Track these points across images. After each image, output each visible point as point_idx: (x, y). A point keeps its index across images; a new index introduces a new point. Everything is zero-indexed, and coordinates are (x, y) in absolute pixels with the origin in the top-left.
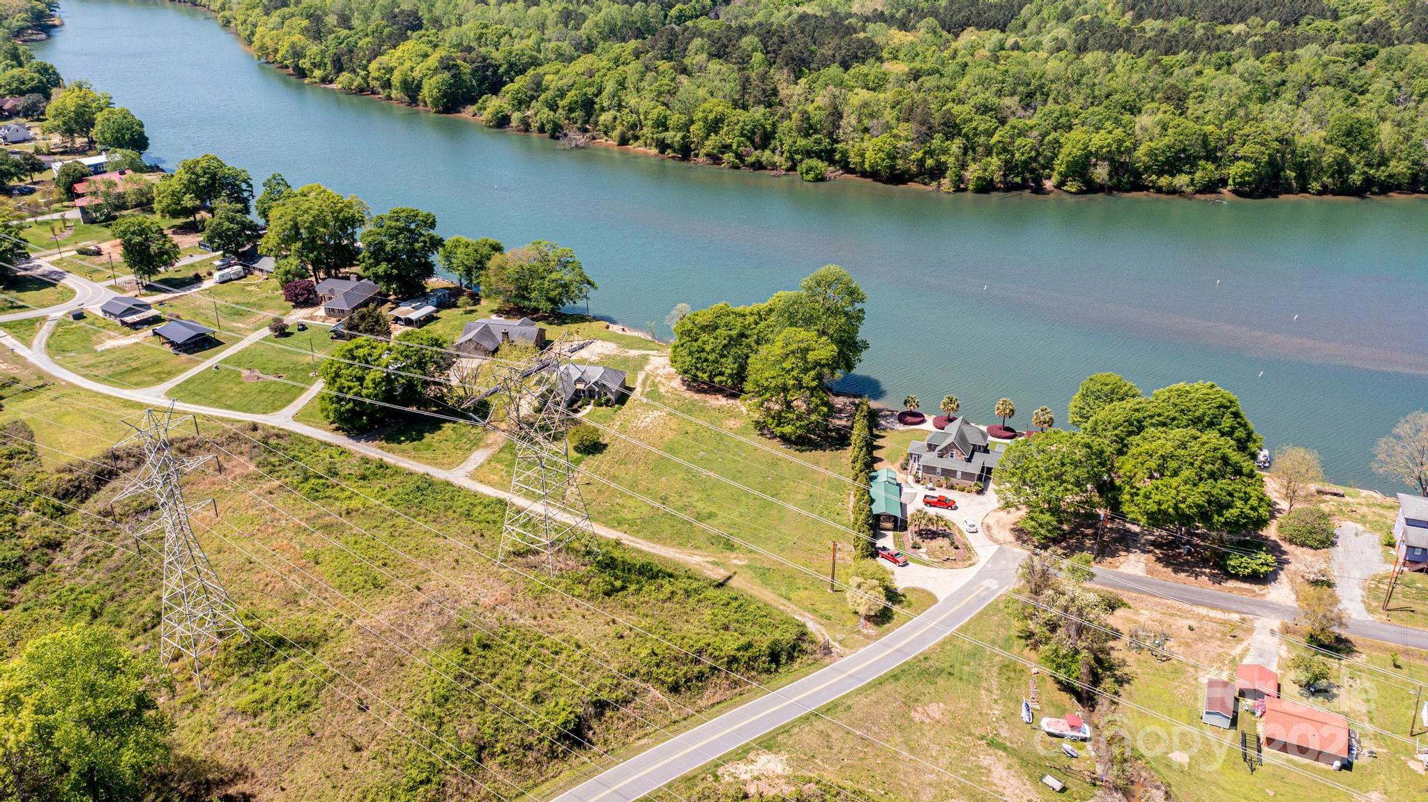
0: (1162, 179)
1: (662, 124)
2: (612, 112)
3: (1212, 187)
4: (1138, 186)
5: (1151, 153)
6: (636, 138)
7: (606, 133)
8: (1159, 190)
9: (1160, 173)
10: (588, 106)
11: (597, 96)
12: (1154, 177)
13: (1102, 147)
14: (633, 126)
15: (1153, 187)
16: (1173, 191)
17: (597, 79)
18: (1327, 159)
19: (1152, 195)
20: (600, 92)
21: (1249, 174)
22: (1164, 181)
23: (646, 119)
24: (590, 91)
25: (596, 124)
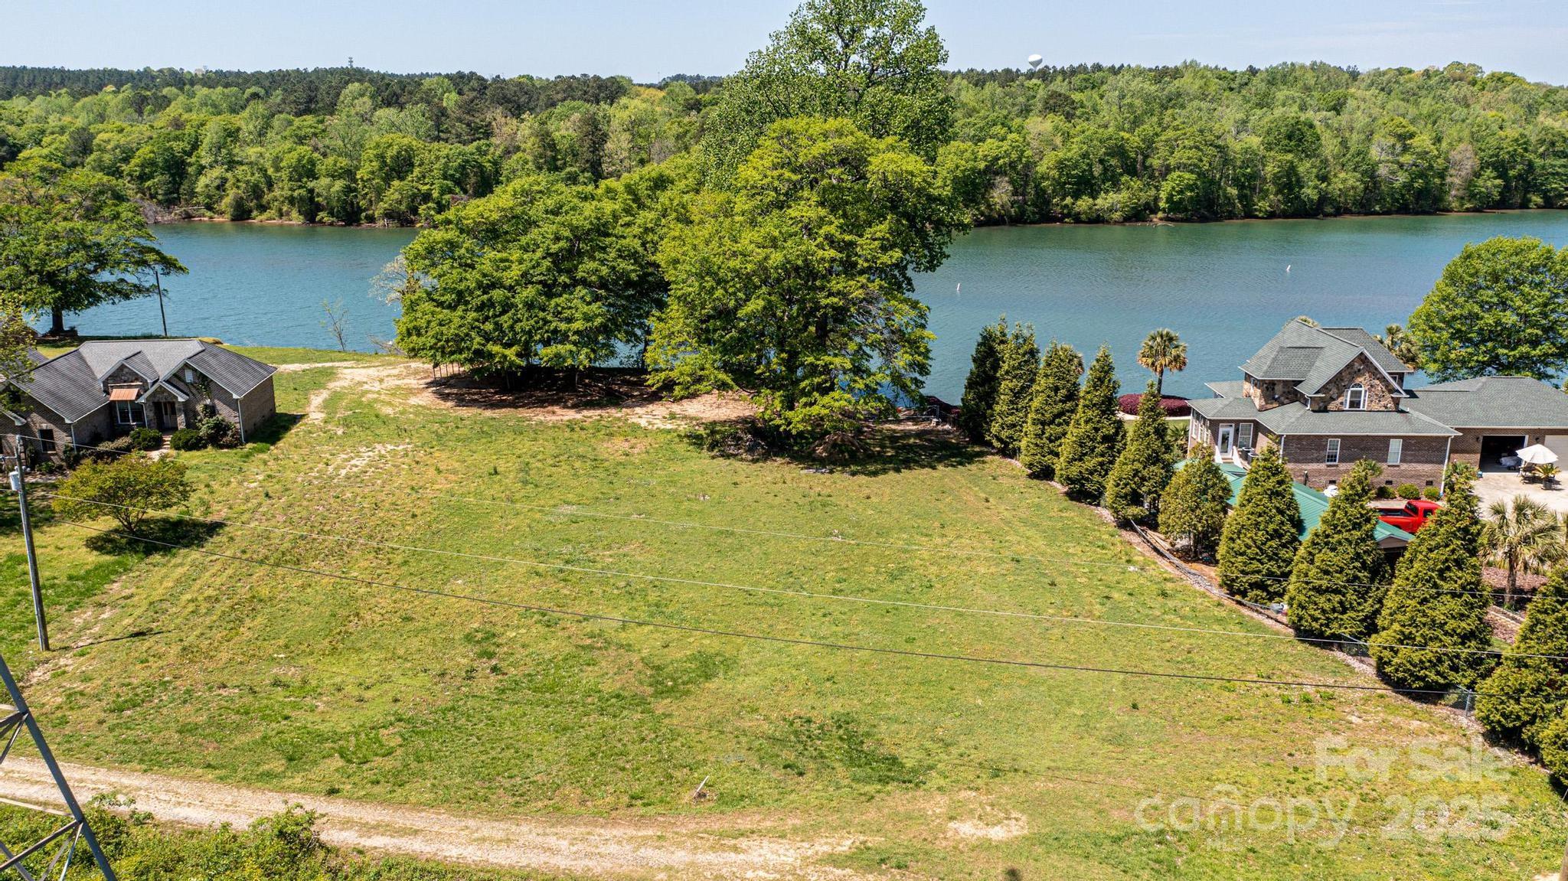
0: (1079, 203)
1: (306, 171)
2: (217, 172)
3: (1138, 214)
4: (1047, 217)
5: (1061, 165)
6: (263, 208)
7: (209, 207)
8: (1077, 219)
9: (1076, 196)
10: (177, 169)
11: (190, 155)
12: (1069, 200)
13: (997, 159)
14: (256, 192)
15: (1068, 215)
16: (1097, 219)
17: (188, 129)
18: (1270, 169)
19: (1068, 226)
20: (195, 146)
21: (1190, 187)
22: (1083, 204)
23: (278, 169)
24: (178, 146)
25: (192, 194)
